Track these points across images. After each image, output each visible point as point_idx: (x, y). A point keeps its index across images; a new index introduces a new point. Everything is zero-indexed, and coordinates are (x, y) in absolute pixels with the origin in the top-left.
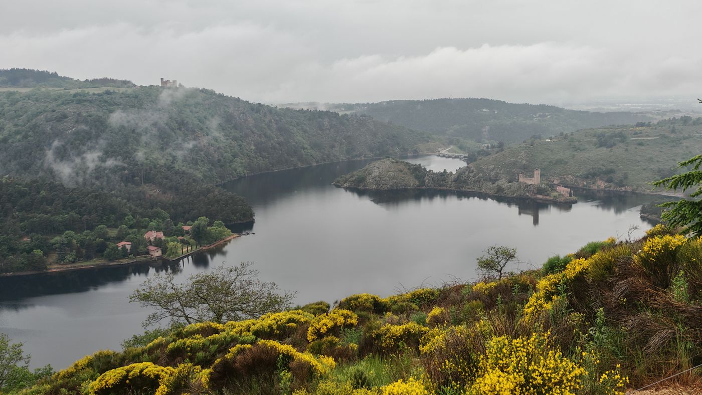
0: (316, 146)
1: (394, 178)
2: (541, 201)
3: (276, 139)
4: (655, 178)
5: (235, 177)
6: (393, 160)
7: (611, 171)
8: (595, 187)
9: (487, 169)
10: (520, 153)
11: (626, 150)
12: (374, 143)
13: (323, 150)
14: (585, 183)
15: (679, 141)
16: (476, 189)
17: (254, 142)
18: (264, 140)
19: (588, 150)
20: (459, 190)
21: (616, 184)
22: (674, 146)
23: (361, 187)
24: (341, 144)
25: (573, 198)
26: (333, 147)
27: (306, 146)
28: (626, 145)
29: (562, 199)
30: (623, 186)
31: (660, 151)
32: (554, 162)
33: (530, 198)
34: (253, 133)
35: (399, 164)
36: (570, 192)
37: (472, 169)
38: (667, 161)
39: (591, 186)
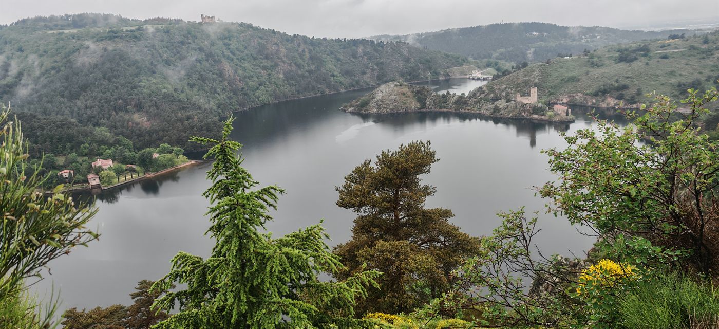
0: (347, 73)
1: (395, 101)
2: (536, 121)
3: (307, 68)
4: (673, 93)
5: (258, 104)
6: (398, 84)
7: (625, 87)
8: (604, 105)
9: (499, 89)
10: (534, 71)
11: (647, 64)
12: (406, 68)
13: (353, 77)
14: (594, 101)
15: (710, 52)
16: (476, 110)
17: (283, 70)
18: (294, 68)
19: (606, 66)
20: (458, 111)
21: (627, 100)
22: (703, 58)
23: (363, 112)
24: (373, 70)
25: (571, 117)
26: (364, 73)
27: (336, 73)
28: (648, 58)
29: (557, 119)
30: (635, 103)
31: (687, 64)
32: (566, 80)
33: (525, 118)
34: (283, 62)
35: (403, 87)
36: (567, 110)
37: (484, 89)
38: (692, 74)
39: (601, 104)
